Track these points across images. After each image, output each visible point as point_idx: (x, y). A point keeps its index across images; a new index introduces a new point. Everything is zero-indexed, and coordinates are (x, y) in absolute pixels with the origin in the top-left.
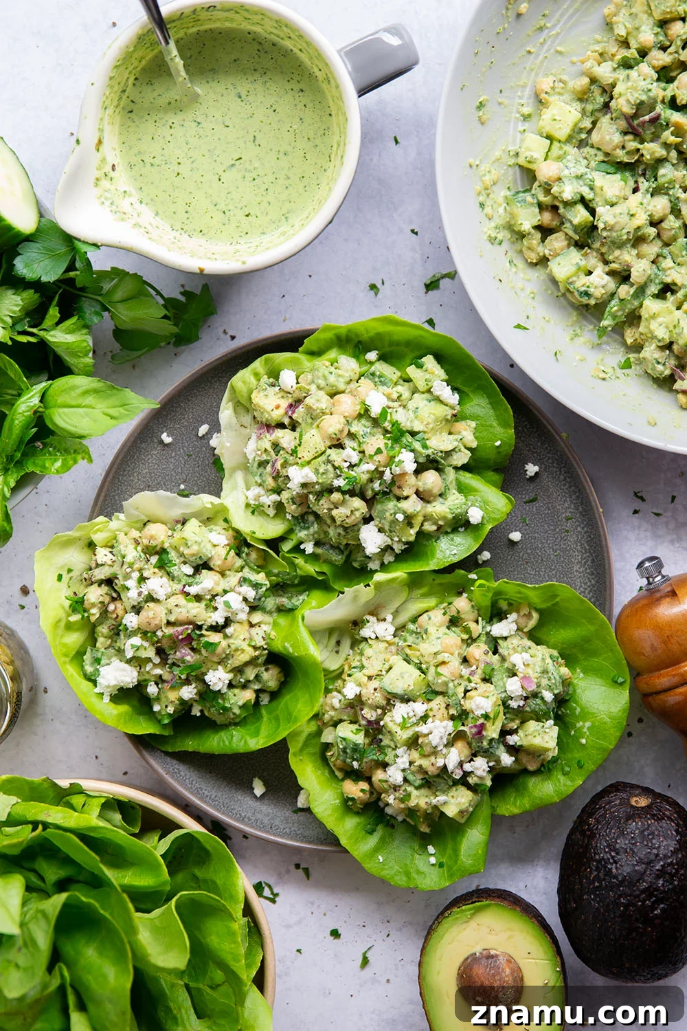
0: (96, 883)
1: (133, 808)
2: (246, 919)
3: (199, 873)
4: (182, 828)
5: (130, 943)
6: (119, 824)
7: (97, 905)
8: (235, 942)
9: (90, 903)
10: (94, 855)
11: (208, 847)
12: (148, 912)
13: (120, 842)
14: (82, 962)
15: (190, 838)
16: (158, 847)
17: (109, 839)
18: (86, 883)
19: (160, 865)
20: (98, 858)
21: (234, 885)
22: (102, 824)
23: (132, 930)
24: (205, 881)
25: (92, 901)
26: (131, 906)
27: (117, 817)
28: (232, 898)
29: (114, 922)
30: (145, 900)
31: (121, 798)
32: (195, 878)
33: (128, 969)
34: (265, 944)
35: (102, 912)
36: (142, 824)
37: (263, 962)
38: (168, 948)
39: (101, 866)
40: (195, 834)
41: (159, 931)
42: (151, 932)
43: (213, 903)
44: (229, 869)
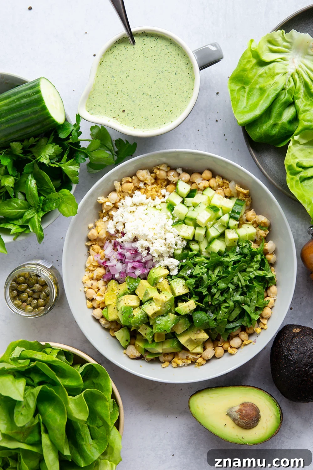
0: (54, 384)
1: (70, 354)
2: (113, 400)
3: (94, 381)
4: (88, 362)
5: (66, 407)
6: (64, 361)
7: (54, 391)
8: (107, 410)
10: (53, 372)
11: (99, 371)
12: (74, 396)
13: (64, 368)
14: (47, 414)
15: (91, 366)
16: (79, 370)
17: (60, 366)
18: (49, 383)
19: (79, 377)
20: (55, 373)
21: (109, 385)
22: (57, 359)
23: (67, 403)
24: (97, 384)
25: (52, 389)
26: (67, 393)
27: (64, 358)
28: (108, 390)
29: (60, 397)
30: (73, 391)
31: (65, 350)
32: (93, 383)
33: (65, 417)
34: (120, 410)
35: (56, 394)
36: (73, 361)
37: (119, 418)
38: (81, 411)
39: (56, 376)
40: (94, 365)
41: (77, 404)
42: (74, 404)
43: (99, 394)
44: (106, 379)
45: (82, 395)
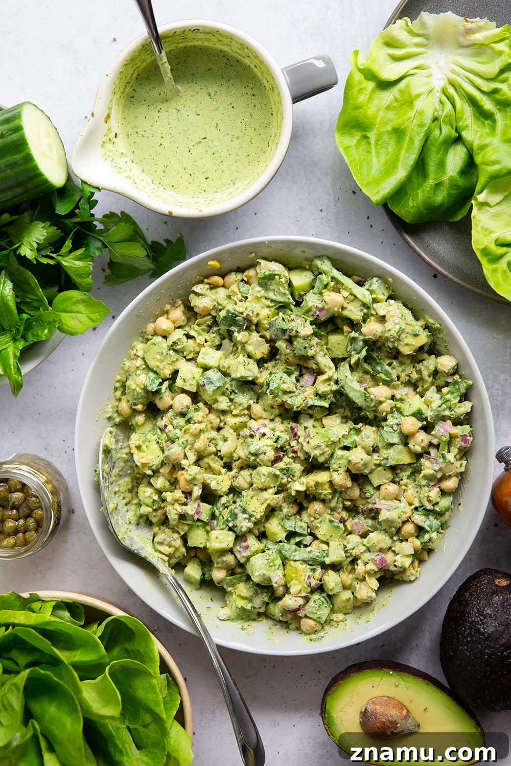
0: (55, 662)
1: (77, 607)
2: (165, 675)
3: (129, 647)
4: (111, 616)
5: (78, 699)
6: (69, 620)
7: (51, 674)
8: (156, 693)
9: (46, 674)
10: (47, 641)
11: (132, 628)
12: (94, 679)
13: (69, 631)
14: (47, 717)
15: (117, 622)
16: (96, 631)
17: (61, 630)
18: (47, 663)
19: (98, 645)
20: (50, 643)
21: (152, 650)
22: (53, 619)
23: (78, 691)
24: (133, 651)
25: (48, 672)
26: (76, 674)
27: (67, 614)
28: (152, 660)
29: (64, 685)
30: (88, 671)
31: (67, 601)
32: (127, 651)
33: (79, 717)
34: (181, 691)
35: (55, 679)
36: (85, 617)
37: (181, 704)
38: (107, 702)
39: (53, 648)
40: (121, 619)
41: (103, 692)
42: (97, 693)
43: (137, 667)
44: (148, 640)
45: (105, 674)
